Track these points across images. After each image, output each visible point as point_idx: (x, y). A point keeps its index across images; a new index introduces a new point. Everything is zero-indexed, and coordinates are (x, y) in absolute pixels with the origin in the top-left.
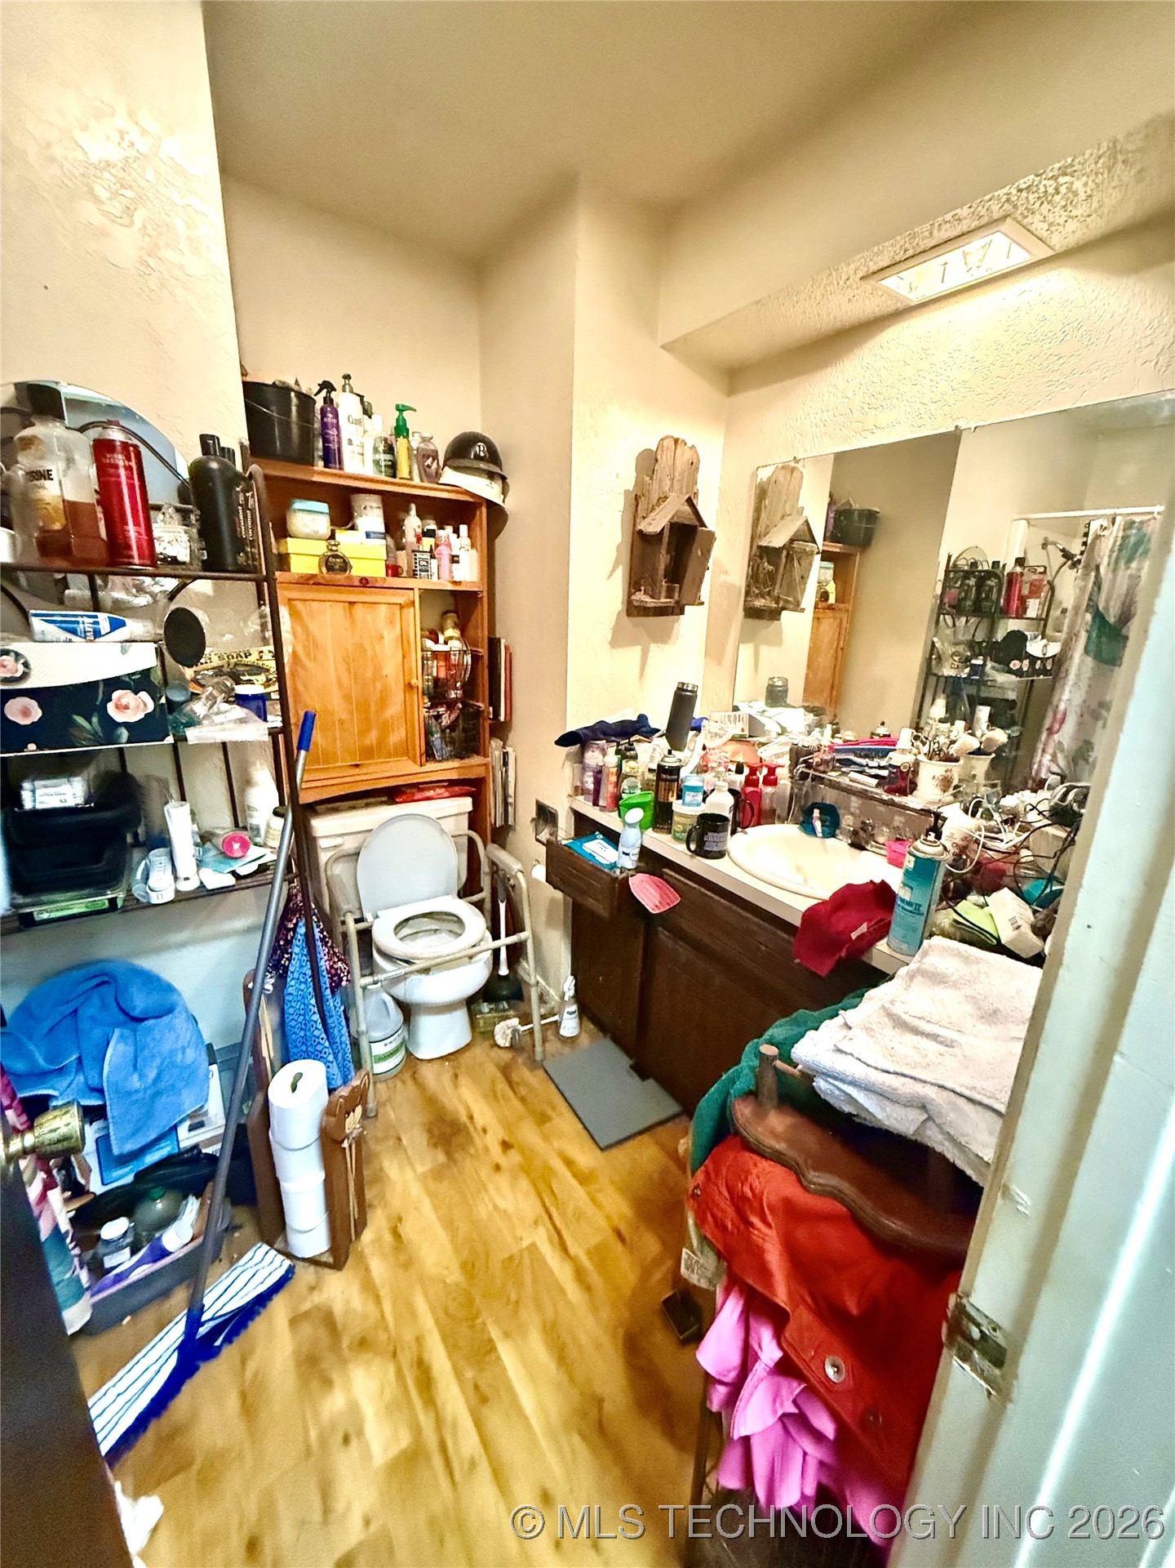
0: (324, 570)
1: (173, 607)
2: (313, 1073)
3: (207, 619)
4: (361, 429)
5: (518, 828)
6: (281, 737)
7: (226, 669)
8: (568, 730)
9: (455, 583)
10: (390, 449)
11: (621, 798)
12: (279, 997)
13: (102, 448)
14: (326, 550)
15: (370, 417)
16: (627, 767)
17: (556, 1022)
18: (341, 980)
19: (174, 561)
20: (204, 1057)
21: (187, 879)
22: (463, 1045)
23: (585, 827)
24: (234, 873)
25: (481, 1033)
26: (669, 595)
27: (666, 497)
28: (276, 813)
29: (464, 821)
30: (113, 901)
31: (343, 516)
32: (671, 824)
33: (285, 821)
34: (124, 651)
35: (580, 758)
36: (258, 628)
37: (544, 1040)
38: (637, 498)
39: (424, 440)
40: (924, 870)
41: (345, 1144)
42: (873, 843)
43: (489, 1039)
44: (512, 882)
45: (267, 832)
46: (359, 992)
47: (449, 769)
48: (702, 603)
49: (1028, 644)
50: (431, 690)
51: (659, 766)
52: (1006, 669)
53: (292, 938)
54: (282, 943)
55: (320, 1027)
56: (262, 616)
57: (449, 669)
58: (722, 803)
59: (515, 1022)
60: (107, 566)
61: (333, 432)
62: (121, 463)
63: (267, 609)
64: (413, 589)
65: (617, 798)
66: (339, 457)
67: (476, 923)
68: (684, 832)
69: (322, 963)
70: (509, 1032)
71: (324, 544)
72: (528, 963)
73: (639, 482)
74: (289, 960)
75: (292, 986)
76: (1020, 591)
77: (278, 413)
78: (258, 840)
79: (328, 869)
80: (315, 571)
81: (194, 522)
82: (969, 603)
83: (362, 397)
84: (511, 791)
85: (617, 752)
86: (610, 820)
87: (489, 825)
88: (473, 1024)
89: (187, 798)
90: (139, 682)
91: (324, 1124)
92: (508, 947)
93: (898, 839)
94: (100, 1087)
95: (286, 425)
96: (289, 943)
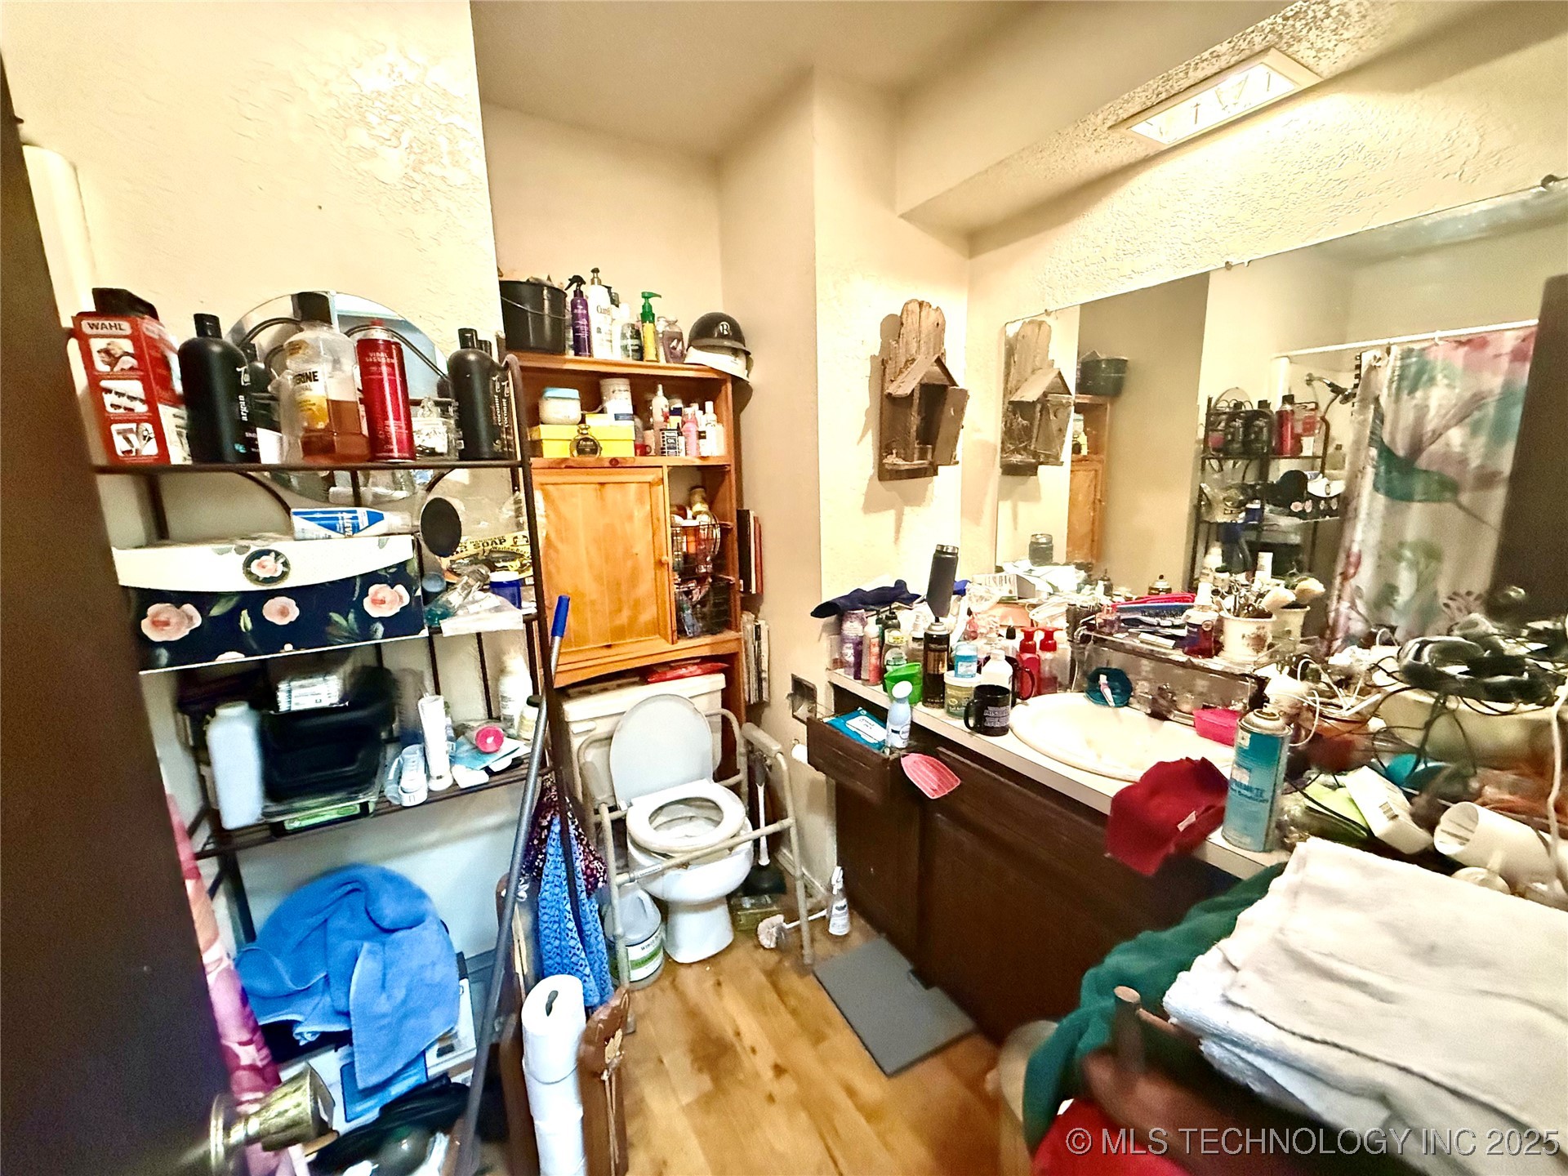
0: (575, 453)
1: (431, 497)
2: (568, 989)
3: (463, 508)
4: (609, 318)
5: (773, 702)
6: (535, 624)
7: (480, 557)
8: (824, 601)
9: (703, 458)
10: (637, 334)
11: (886, 671)
12: (534, 904)
13: (366, 348)
14: (577, 434)
15: (617, 306)
16: (890, 636)
17: (824, 917)
18: (597, 881)
19: (433, 452)
20: (454, 972)
21: (440, 777)
22: (725, 946)
23: (846, 702)
24: (487, 770)
25: (744, 931)
26: (922, 457)
27: (914, 360)
28: (530, 703)
29: (718, 698)
30: (364, 806)
31: (593, 401)
32: (943, 698)
33: (540, 712)
34: (381, 545)
35: (838, 629)
36: (513, 514)
37: (813, 940)
38: (884, 363)
39: (671, 324)
40: (1262, 748)
41: (605, 1077)
42: (1176, 712)
43: (751, 938)
44: (768, 762)
45: (521, 723)
46: (615, 891)
47: (702, 645)
48: (957, 463)
49: (1309, 484)
50: (681, 566)
51: (925, 634)
52: (1288, 511)
53: (547, 836)
54: (536, 842)
55: (576, 936)
56: (517, 502)
57: (700, 544)
58: (999, 674)
59: (779, 918)
60: (369, 461)
61: (583, 322)
62: (383, 361)
63: (521, 495)
64: (661, 467)
65: (881, 672)
66: (589, 346)
67: (734, 809)
68: (960, 706)
69: (578, 864)
70: (774, 930)
71: (576, 428)
72: (791, 851)
73: (885, 347)
74: (544, 861)
75: (547, 891)
76: (1292, 428)
77: (532, 308)
78: (512, 731)
79: (581, 754)
80: (568, 455)
81: (452, 414)
82: (1236, 446)
83: (609, 288)
84: (764, 666)
85: (878, 621)
86: (874, 694)
87: (742, 701)
88: (734, 921)
89: (442, 692)
90: (396, 575)
91: (582, 1051)
92: (768, 837)
93: (1205, 707)
94: (345, 1010)
95: (539, 318)
96: (543, 842)
